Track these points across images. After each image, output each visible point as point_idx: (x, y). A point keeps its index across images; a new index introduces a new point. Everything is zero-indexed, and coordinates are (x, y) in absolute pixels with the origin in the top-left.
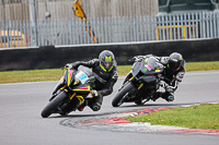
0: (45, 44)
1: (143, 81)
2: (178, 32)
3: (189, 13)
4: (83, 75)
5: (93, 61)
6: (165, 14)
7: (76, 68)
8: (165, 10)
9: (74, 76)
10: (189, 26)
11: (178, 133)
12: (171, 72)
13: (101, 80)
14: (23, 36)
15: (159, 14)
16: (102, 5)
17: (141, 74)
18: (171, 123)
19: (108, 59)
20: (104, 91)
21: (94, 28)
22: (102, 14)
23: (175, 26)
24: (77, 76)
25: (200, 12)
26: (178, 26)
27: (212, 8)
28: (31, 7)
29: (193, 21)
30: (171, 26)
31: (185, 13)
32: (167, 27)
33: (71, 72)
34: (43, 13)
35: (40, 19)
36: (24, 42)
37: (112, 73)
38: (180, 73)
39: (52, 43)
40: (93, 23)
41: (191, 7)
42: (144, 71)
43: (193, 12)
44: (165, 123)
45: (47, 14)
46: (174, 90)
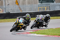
0: (8, 12)
1: (39, 22)
2: (44, 9)
3: (47, 3)
4: (21, 20)
5: (24, 17)
6: (41, 4)
7: (19, 18)
8: (40, 3)
9: (19, 21)
10: (47, 7)
11: (44, 37)
12: (47, 19)
13: (26, 22)
14: (2, 10)
15: (39, 4)
16: (23, 1)
17: (38, 20)
18: (42, 34)
19: (28, 16)
20: (27, 25)
21: (21, 7)
22: (23, 4)
23: (43, 7)
24: (20, 21)
25: (50, 3)
26: (44, 7)
27: (53, 2)
28: (4, 2)
29: (48, 6)
30: (42, 7)
31: (46, 3)
32: (41, 7)
33: (18, 19)
34: (7, 3)
35: (6, 5)
36: (2, 11)
37: (29, 20)
38: (49, 20)
39: (9, 12)
40: (21, 6)
41: (48, 2)
42: (39, 19)
43: (48, 3)
44: (40, 34)
45: (8, 4)
46: (48, 24)
